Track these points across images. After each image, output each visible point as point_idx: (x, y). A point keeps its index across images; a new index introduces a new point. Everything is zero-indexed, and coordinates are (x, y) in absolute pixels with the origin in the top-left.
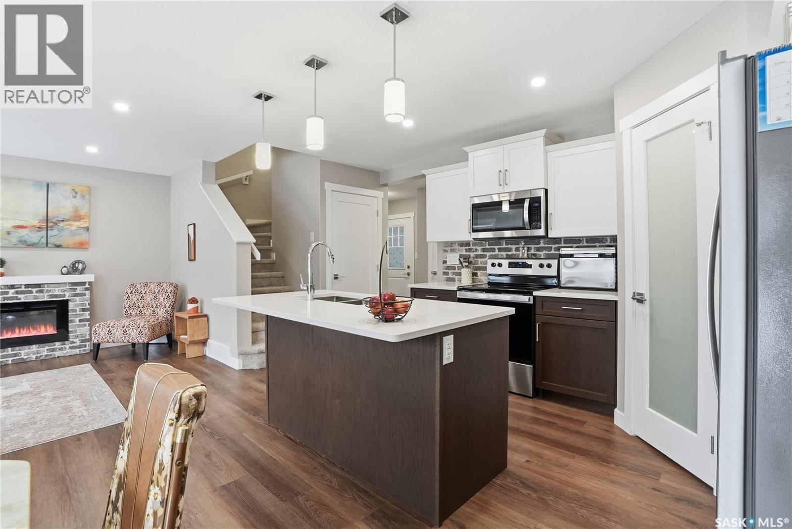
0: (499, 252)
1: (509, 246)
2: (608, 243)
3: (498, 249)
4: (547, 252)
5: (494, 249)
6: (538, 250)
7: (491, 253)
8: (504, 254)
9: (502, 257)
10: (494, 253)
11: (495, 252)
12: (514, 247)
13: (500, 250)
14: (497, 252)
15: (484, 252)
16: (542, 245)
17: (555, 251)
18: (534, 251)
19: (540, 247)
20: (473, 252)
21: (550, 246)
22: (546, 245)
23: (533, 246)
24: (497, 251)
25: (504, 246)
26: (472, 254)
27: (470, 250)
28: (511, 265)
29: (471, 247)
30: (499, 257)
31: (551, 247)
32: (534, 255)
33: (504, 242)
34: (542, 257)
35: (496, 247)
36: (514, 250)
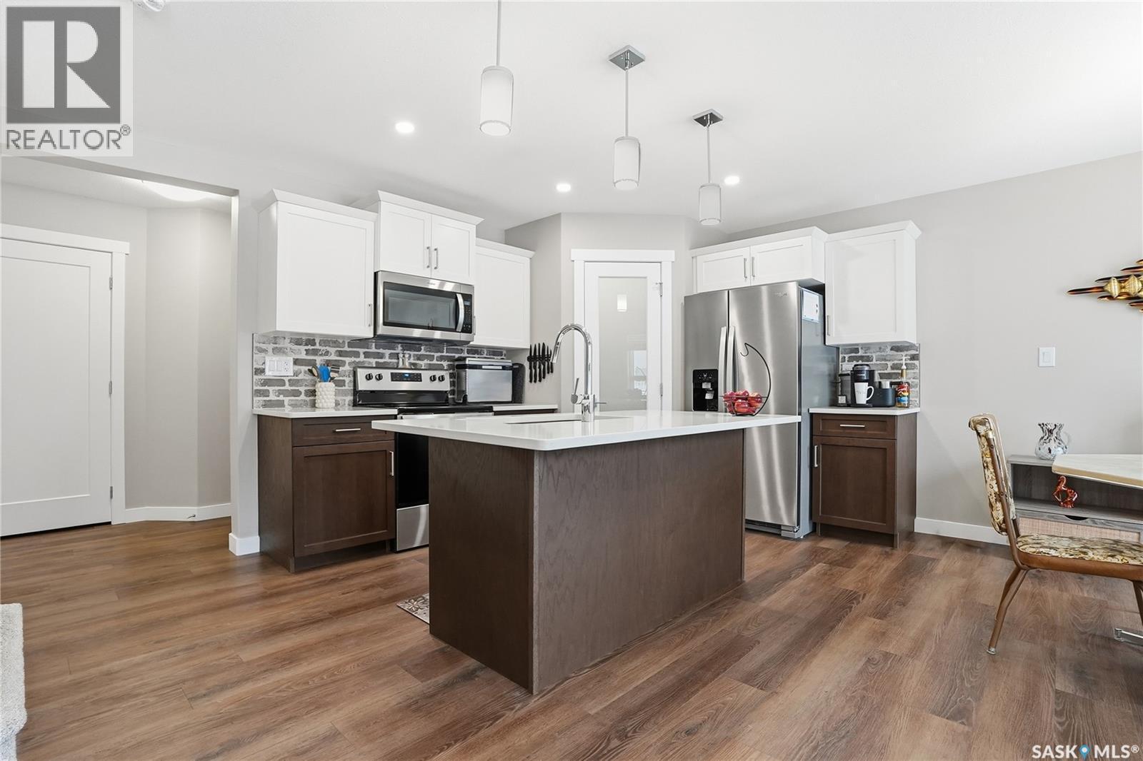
0: (365, 357)
1: (381, 351)
2: (485, 356)
3: (364, 353)
4: (429, 362)
5: (358, 353)
6: (419, 358)
7: (353, 359)
8: (373, 361)
9: (370, 365)
10: (357, 360)
11: (359, 357)
12: (387, 352)
13: (367, 355)
14: (362, 358)
15: (340, 356)
16: (422, 352)
17: (437, 360)
18: (414, 360)
19: (421, 355)
20: (321, 355)
21: (432, 354)
22: (428, 353)
23: (412, 353)
24: (362, 356)
25: (373, 350)
26: (319, 360)
27: (315, 352)
28: (395, 377)
29: (317, 347)
30: (366, 365)
31: (433, 356)
32: (414, 364)
33: (374, 344)
34: (423, 368)
35: (361, 351)
36: (387, 356)
